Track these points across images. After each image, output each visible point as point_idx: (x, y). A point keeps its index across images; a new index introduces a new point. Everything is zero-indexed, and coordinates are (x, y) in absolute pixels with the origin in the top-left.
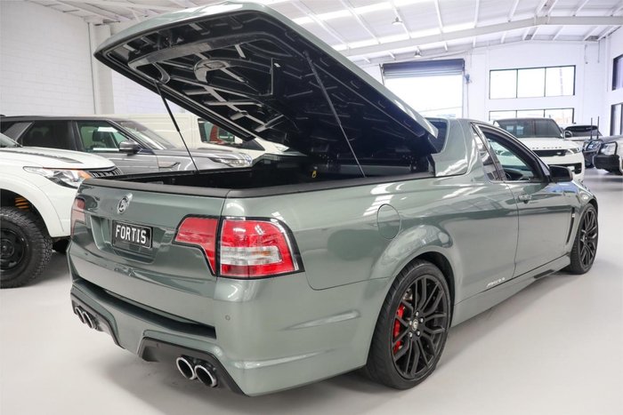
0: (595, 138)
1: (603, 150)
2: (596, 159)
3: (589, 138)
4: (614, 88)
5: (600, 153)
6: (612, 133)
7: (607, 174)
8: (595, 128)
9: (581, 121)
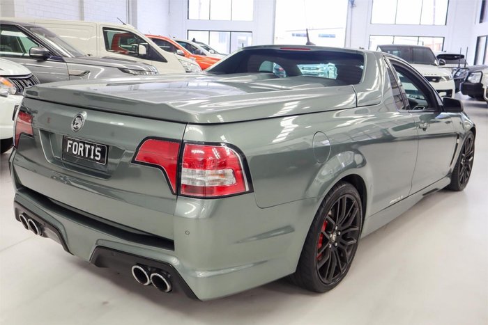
0: (462, 66)
1: (470, 78)
2: (463, 85)
3: (457, 65)
4: (481, 22)
5: (467, 80)
6: (475, 63)
7: (470, 100)
8: (463, 57)
9: (450, 50)
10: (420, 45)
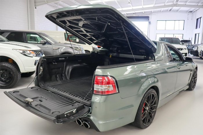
0: (190, 44)
1: (193, 49)
2: (191, 51)
3: (188, 44)
4: (196, 28)
5: (192, 49)
6: (195, 43)
7: (193, 56)
8: (190, 41)
9: (185, 39)
10: (174, 37)
